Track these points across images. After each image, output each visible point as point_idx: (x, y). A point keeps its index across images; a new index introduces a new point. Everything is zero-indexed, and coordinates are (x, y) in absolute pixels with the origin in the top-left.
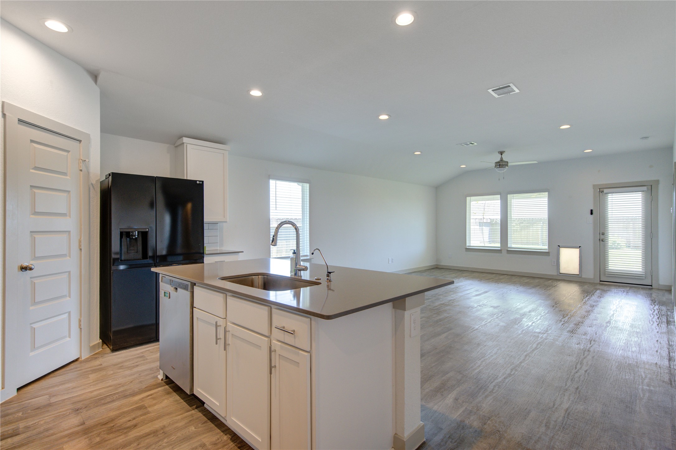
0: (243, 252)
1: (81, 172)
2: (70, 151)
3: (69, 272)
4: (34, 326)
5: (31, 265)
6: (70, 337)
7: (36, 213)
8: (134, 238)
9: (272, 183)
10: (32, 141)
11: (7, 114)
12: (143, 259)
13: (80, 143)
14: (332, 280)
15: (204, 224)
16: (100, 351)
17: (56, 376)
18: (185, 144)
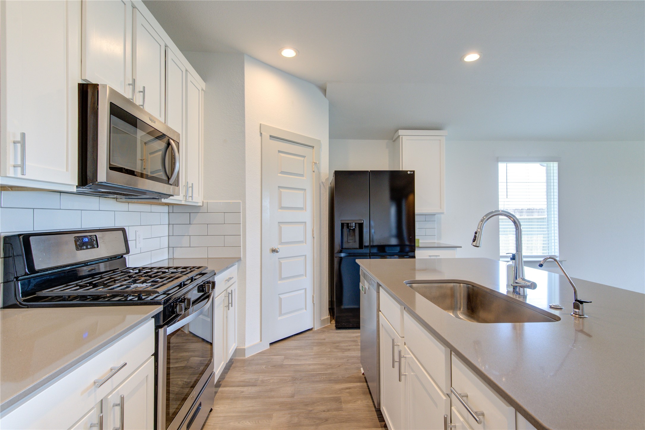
0: (461, 247)
1: (314, 173)
2: (306, 156)
3: (305, 256)
4: (281, 296)
5: (278, 248)
6: (306, 309)
7: (282, 208)
8: (352, 229)
9: (502, 166)
10: (279, 152)
11: (263, 133)
12: (359, 249)
13: (313, 149)
14: (586, 316)
15: (415, 216)
16: (328, 326)
17: (295, 340)
18: (401, 137)
